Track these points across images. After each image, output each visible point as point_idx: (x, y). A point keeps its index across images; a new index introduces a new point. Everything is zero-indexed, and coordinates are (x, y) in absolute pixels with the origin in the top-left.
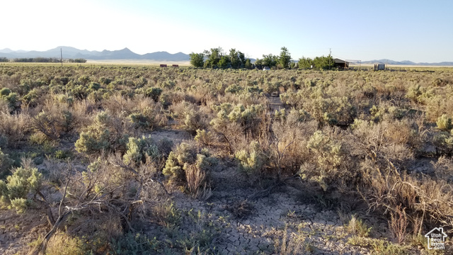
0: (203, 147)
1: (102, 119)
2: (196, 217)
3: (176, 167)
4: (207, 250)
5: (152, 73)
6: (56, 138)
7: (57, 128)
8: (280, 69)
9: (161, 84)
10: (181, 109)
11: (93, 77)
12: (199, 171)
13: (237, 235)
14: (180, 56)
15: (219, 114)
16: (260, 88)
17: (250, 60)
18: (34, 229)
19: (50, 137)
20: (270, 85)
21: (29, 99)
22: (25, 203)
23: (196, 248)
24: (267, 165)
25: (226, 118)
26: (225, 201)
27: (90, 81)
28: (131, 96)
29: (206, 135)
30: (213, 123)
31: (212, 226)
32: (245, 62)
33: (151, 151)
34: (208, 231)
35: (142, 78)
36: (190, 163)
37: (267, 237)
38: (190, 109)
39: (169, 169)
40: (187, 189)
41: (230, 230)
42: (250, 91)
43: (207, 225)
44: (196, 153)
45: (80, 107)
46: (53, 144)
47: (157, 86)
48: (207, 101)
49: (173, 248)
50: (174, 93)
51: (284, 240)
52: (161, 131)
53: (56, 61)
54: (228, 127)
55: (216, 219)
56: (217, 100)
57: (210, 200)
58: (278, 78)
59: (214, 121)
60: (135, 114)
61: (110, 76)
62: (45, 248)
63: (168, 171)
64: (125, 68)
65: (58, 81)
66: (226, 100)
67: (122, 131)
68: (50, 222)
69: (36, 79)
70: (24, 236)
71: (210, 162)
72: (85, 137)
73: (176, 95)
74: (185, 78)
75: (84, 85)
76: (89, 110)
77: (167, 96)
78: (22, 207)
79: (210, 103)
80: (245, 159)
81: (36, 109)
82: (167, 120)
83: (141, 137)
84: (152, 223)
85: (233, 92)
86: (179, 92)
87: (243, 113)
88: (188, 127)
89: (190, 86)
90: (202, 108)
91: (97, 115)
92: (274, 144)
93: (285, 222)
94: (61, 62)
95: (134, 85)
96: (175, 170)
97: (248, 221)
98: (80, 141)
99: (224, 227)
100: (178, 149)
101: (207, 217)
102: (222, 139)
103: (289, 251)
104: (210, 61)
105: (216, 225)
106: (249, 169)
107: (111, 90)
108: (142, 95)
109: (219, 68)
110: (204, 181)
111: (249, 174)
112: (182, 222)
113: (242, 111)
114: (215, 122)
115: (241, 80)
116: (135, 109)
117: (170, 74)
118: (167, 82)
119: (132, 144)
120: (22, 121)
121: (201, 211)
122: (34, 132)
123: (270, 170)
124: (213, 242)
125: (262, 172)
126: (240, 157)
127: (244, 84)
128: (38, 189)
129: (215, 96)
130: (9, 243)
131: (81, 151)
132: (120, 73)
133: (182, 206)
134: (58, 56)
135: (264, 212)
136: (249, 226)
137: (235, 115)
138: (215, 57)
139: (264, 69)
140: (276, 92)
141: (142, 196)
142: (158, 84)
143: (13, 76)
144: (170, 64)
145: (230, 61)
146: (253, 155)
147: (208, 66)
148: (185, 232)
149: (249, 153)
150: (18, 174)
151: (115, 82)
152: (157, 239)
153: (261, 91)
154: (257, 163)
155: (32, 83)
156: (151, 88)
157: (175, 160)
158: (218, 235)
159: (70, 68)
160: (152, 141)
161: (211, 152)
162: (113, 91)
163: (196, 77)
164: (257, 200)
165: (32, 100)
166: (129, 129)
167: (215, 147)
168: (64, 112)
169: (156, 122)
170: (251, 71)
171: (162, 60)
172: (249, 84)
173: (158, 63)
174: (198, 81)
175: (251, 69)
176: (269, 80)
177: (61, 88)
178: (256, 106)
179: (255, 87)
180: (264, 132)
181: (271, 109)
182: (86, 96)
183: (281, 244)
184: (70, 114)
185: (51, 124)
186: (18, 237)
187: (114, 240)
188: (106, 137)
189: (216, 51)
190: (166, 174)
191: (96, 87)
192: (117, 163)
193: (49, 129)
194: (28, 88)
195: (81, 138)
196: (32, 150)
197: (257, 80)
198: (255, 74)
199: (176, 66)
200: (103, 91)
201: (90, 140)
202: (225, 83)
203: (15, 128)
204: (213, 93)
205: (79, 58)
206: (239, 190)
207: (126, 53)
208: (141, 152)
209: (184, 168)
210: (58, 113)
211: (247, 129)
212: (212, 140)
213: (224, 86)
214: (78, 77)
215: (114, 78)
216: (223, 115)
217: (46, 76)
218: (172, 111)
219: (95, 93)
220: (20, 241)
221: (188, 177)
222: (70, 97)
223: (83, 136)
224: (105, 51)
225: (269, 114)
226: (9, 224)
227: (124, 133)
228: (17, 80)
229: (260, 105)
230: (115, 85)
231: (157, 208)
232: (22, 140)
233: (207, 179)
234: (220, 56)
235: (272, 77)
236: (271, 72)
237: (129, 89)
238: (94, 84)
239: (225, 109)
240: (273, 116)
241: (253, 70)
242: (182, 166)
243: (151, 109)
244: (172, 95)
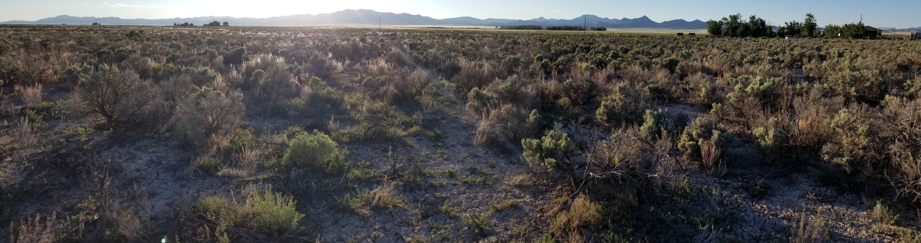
0: (719, 122)
1: (622, 89)
2: (711, 194)
3: (691, 143)
4: (721, 229)
5: (668, 42)
6: (579, 105)
7: (582, 95)
8: (804, 37)
9: (678, 54)
10: (697, 81)
11: (613, 46)
12: (714, 147)
13: (752, 215)
14: (697, 24)
15: (737, 87)
16: (781, 59)
17: (771, 28)
18: (559, 187)
19: (574, 103)
20: (792, 55)
21: (558, 66)
22: (555, 163)
23: (710, 226)
24: (786, 143)
25: (744, 92)
26: (740, 179)
27: (610, 50)
28: (648, 66)
29: (722, 108)
30: (730, 97)
31: (727, 204)
32: (766, 30)
33: (667, 124)
34: (723, 210)
35: (659, 47)
36: (705, 138)
37: (783, 218)
38: (706, 82)
39: (684, 144)
40: (702, 165)
41: (745, 209)
42: (770, 62)
43: (721, 203)
44: (712, 129)
45: (601, 76)
46: (577, 110)
47: (673, 57)
48: (724, 73)
49: (687, 224)
50: (691, 63)
51: (802, 224)
52: (677, 103)
53: (580, 29)
54: (746, 101)
55: (730, 197)
56: (734, 72)
57: (725, 177)
58: (802, 47)
59: (731, 94)
60: (651, 86)
61: (629, 45)
62: (570, 207)
63: (683, 146)
64: (643, 36)
65: (582, 49)
66: (744, 72)
67: (639, 103)
68: (573, 183)
69: (563, 47)
70: (551, 192)
71: (726, 138)
72: (606, 106)
73: (692, 66)
74: (702, 47)
75: (604, 54)
76: (609, 79)
77: (683, 67)
78: (553, 166)
79: (727, 75)
80: (762, 136)
81: (563, 75)
82: (682, 92)
83: (657, 110)
84: (667, 197)
85: (752, 62)
86: (695, 63)
87: (762, 87)
88: (704, 101)
89: (707, 56)
90: (719, 81)
91: (617, 86)
92: (795, 121)
93: (803, 204)
94: (584, 30)
95: (651, 54)
96: (690, 145)
97: (764, 201)
98: (601, 110)
99: (739, 205)
100: (693, 123)
101: (722, 195)
102: (739, 114)
103: (806, 236)
104: (728, 29)
105: (731, 204)
106: (767, 147)
107: (630, 59)
108: (659, 66)
109: (737, 37)
110: (719, 158)
111: (766, 152)
112: (696, 198)
113: (761, 84)
114: (731, 96)
115: (761, 50)
116: (651, 80)
117: (686, 43)
118: (684, 52)
119: (649, 117)
120: (553, 86)
121: (716, 189)
122: (561, 97)
123: (790, 149)
124: (727, 220)
125: (781, 150)
126: (757, 135)
127: (764, 54)
128: (567, 153)
129: (733, 67)
130: (538, 195)
131: (601, 119)
132: (638, 42)
133: (697, 182)
134: (581, 24)
135: (782, 192)
136: (765, 206)
137: (753, 89)
138: (734, 25)
139: (786, 38)
140: (799, 63)
141: (658, 171)
142: (675, 54)
143: (545, 43)
144: (686, 32)
145: (750, 29)
146: (771, 133)
147: (726, 34)
148: (699, 208)
149: (767, 131)
150: (551, 136)
151: (633, 51)
152: (671, 214)
153: (783, 61)
154: (775, 142)
155: (560, 50)
156: (668, 59)
157: (690, 135)
158: (733, 214)
159: (592, 36)
160: (668, 115)
161: (727, 127)
162: (632, 61)
163: (713, 46)
164: (774, 179)
165: (560, 67)
166: (647, 101)
167: (731, 122)
168: (587, 81)
169: (672, 94)
170: (772, 40)
171: (679, 29)
172: (770, 55)
173: (675, 32)
174: (715, 51)
175: (773, 37)
176: (792, 50)
177: (584, 56)
178: (777, 79)
179: (776, 57)
180: (784, 107)
181: (793, 82)
182: (606, 65)
183: (798, 228)
184: (592, 83)
185: (576, 91)
186: (547, 191)
187: (629, 210)
188: (624, 107)
189: (734, 18)
190: (681, 149)
191: (615, 56)
192: (635, 135)
193: (574, 96)
194: (558, 55)
195: (602, 107)
196: (560, 114)
197: (778, 49)
198: (776, 43)
199: (692, 35)
200: (622, 60)
201: (610, 110)
202: (744, 53)
203: (547, 92)
204: (731, 63)
205: (600, 26)
206: (756, 168)
207: (645, 22)
208: (657, 125)
209: (700, 143)
210: (582, 81)
211: (766, 103)
212: (728, 115)
213: (743, 57)
214: (599, 46)
215: (632, 47)
216: (740, 88)
217: (572, 44)
218: (687, 83)
219: (614, 63)
220: (548, 195)
221: (703, 153)
222: (592, 66)
223: (604, 105)
224: (625, 19)
225: (790, 87)
226: (540, 178)
227: (642, 104)
228: (548, 47)
229: (781, 78)
230: (633, 54)
231: (672, 184)
232: (551, 103)
233: (722, 156)
234: (739, 24)
235: (795, 46)
236: (795, 41)
237: (646, 59)
238: (613, 53)
239: (742, 83)
240: (794, 89)
241: (774, 39)
242: (697, 142)
243: (668, 81)
244: (688, 66)
